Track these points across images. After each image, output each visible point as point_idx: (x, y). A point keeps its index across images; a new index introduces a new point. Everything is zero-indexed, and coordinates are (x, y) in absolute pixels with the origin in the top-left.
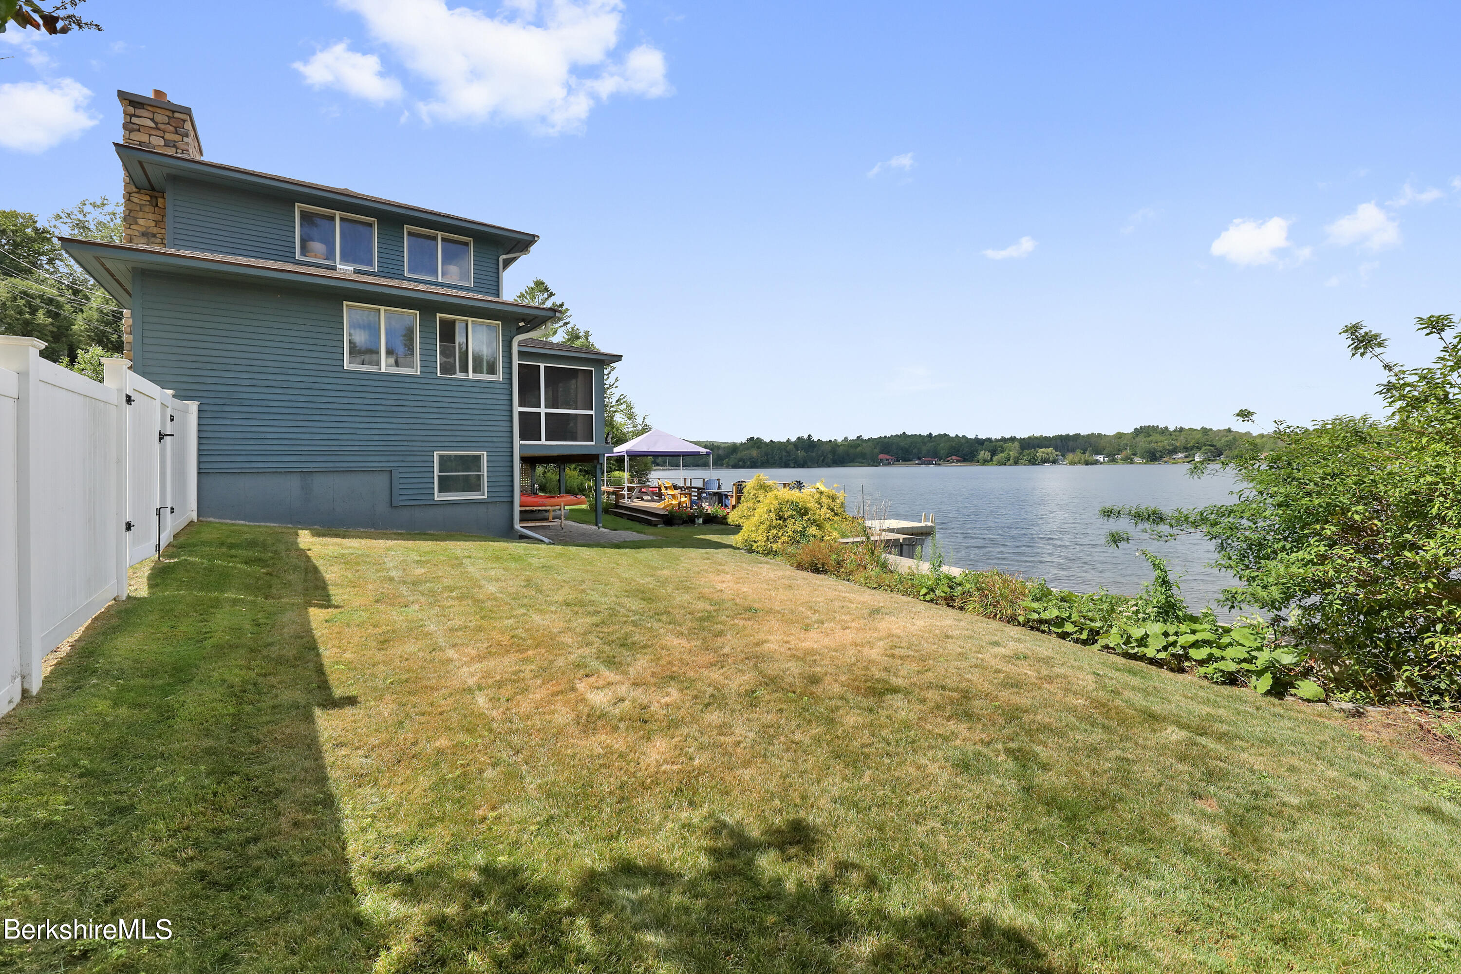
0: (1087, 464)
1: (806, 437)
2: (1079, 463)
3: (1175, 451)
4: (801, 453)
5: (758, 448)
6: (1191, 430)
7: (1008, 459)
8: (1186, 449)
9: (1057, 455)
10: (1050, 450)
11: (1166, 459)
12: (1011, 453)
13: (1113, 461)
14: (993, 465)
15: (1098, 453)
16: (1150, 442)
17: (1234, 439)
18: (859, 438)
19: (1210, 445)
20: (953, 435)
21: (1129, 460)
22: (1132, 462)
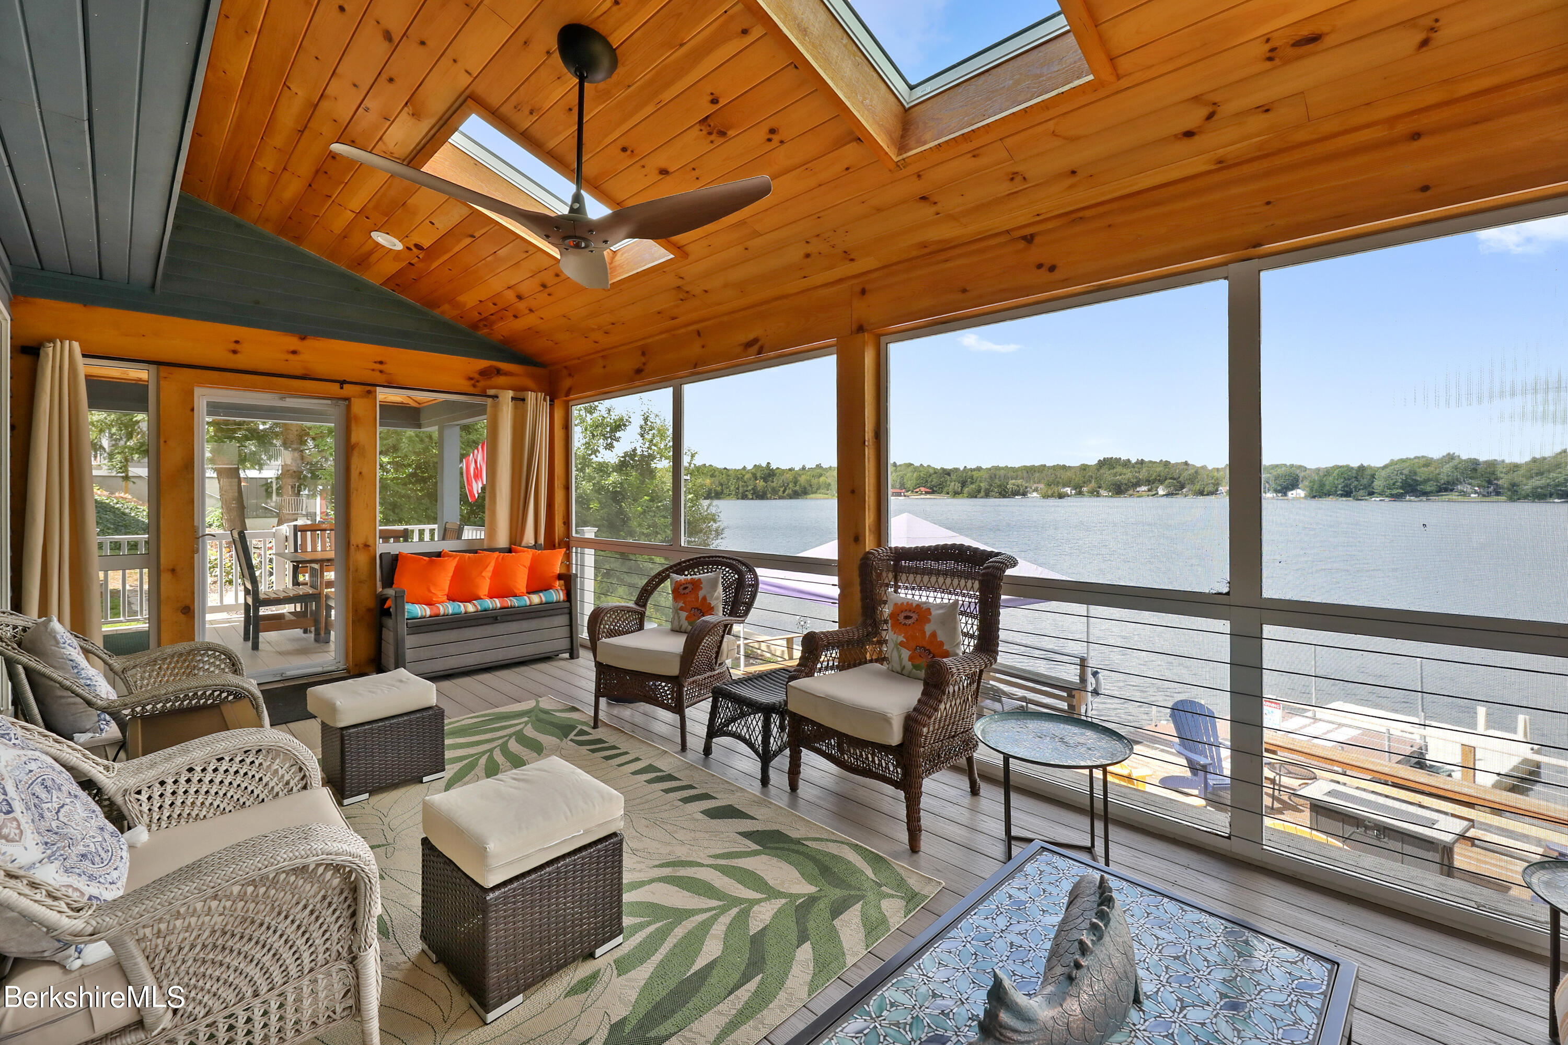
0: (1059, 498)
1: (764, 465)
2: (1051, 496)
3: (1138, 484)
4: (760, 484)
5: (712, 476)
6: (1151, 462)
7: (979, 491)
8: (1148, 482)
9: (1027, 487)
10: (1019, 481)
11: (1131, 492)
12: (982, 485)
13: (1080, 493)
14: (963, 497)
15: (1064, 486)
16: (1115, 475)
17: (1193, 472)
18: (819, 466)
19: (1171, 478)
21: (1095, 493)
22: (1098, 495)
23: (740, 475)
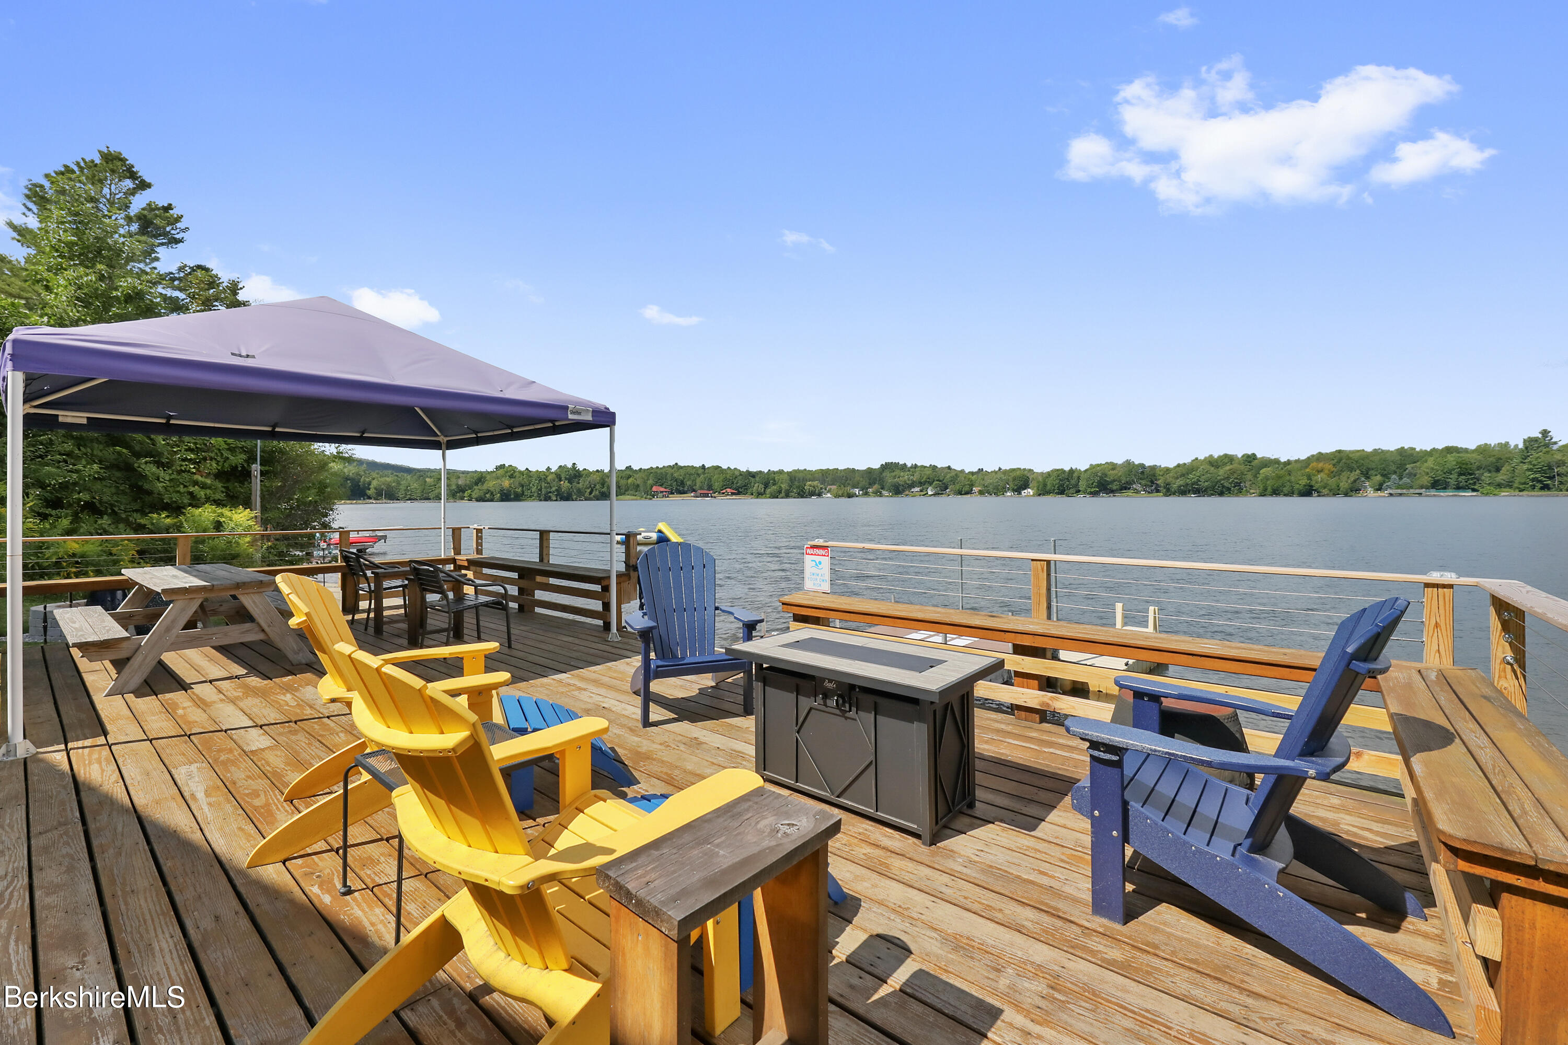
0: (849, 497)
1: (570, 466)
2: (842, 496)
3: (912, 485)
4: (565, 485)
5: (511, 477)
6: (922, 466)
7: (780, 492)
8: (921, 484)
9: (821, 488)
10: (816, 483)
11: (907, 492)
12: (782, 486)
13: (866, 494)
14: (766, 498)
15: (854, 487)
16: (895, 477)
17: (956, 475)
18: (629, 468)
19: (937, 481)
20: (725, 467)
21: (878, 494)
22: (881, 495)
23: (542, 477)
